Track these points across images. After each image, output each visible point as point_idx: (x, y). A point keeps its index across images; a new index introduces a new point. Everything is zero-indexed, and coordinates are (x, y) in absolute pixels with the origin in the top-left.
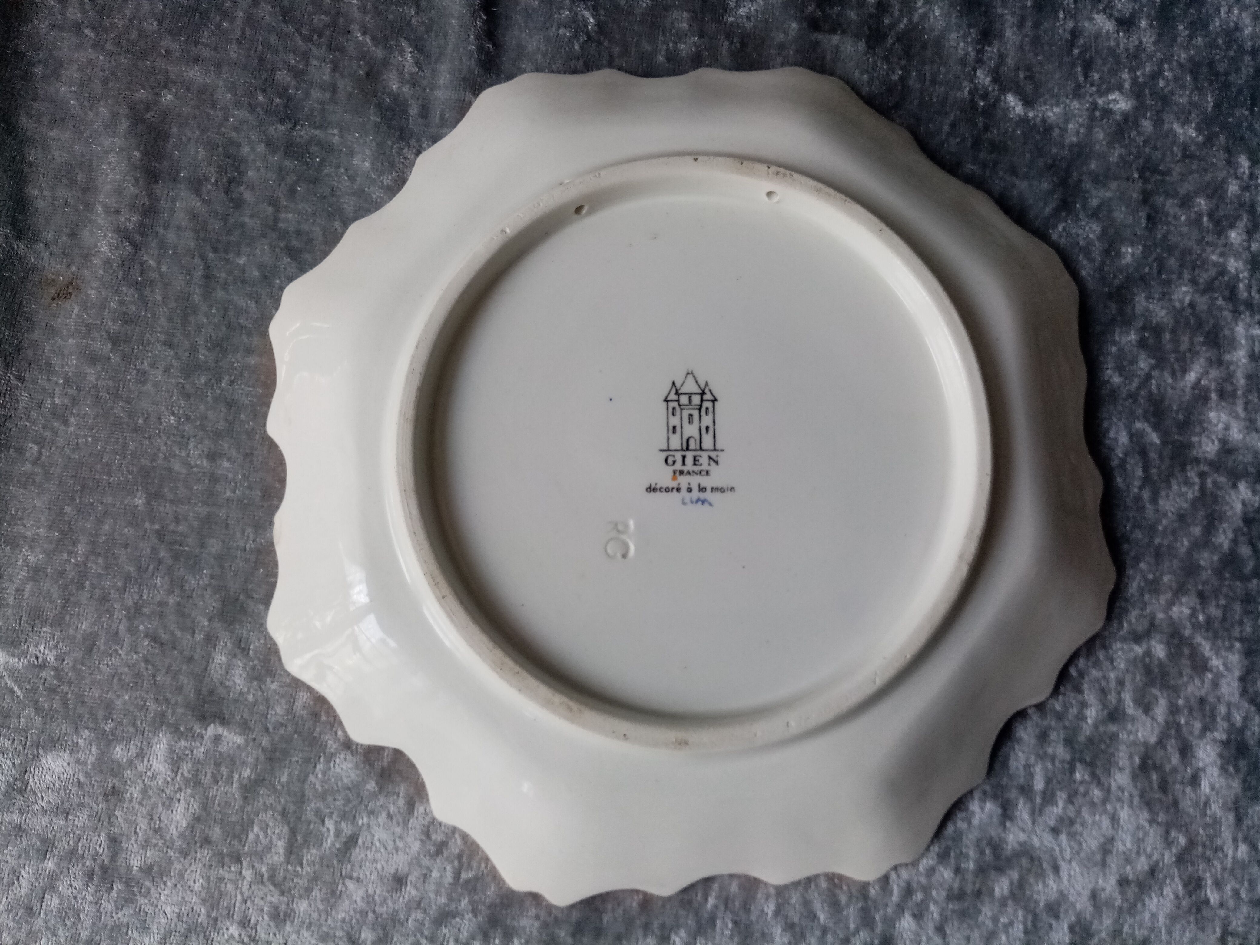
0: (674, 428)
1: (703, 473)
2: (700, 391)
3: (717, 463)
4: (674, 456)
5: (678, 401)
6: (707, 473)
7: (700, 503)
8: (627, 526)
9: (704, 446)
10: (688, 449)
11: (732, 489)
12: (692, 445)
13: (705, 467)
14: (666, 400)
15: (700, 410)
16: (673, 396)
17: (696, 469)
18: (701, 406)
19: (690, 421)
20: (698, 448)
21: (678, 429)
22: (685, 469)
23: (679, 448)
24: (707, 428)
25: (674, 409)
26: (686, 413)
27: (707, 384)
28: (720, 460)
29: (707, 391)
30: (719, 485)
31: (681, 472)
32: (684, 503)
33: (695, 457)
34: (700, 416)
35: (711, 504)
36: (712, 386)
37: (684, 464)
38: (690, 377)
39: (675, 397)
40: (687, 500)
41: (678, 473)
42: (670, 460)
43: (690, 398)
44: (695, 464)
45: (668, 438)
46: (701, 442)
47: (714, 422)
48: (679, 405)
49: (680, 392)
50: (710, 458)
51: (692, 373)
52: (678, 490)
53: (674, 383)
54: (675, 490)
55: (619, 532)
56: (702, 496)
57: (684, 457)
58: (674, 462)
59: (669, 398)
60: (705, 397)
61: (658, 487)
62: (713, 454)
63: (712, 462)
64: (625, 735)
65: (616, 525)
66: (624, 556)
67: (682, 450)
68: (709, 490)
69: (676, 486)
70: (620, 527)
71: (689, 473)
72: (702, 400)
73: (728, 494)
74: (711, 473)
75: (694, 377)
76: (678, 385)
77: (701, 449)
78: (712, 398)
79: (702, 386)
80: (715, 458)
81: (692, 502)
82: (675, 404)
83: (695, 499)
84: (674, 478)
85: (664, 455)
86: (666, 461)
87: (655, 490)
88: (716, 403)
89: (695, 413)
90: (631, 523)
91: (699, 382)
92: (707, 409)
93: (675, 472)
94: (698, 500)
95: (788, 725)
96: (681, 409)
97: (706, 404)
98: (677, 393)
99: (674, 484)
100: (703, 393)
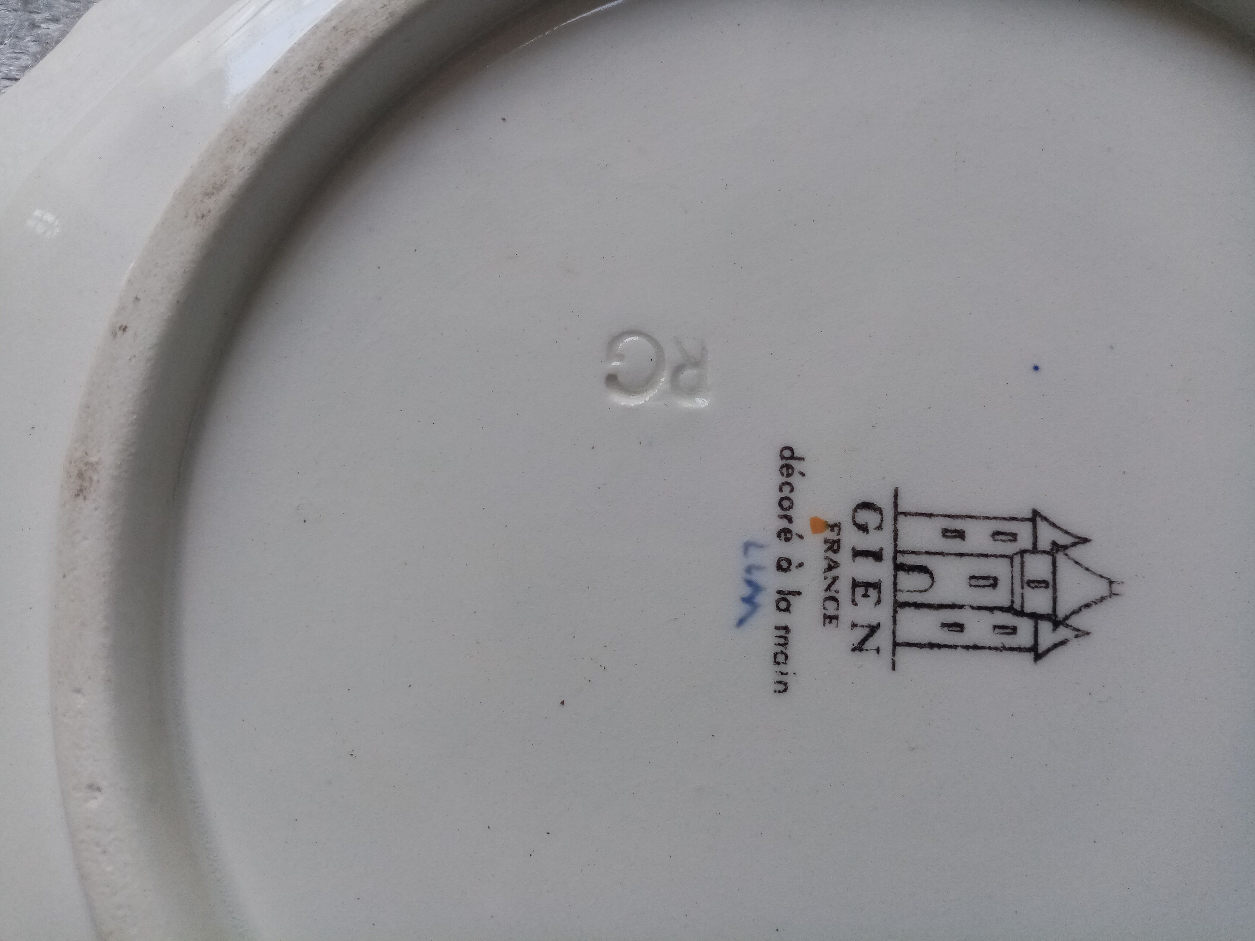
0: (960, 535)
1: (831, 605)
2: (1061, 613)
3: (859, 648)
4: (879, 527)
5: (1035, 550)
6: (830, 619)
7: (746, 591)
8: (693, 391)
9: (905, 615)
10: (899, 567)
11: (783, 687)
12: (908, 581)
13: (847, 613)
14: (1035, 517)
15: (1009, 610)
16: (1047, 536)
17: (843, 588)
18: (1021, 613)
19: (976, 581)
20: (902, 597)
21: (955, 545)
22: (844, 556)
23: (902, 546)
24: (959, 627)
25: (1014, 537)
26: (1000, 569)
27: (1080, 633)
28: (867, 658)
29: (1063, 633)
30: (794, 649)
31: (834, 546)
32: (748, 546)
33: (876, 586)
34: (991, 609)
35: (741, 622)
36: (1075, 647)
37: (857, 554)
38: (1101, 588)
39: (1044, 543)
40: (756, 557)
41: (831, 535)
42: (864, 516)
43: (1041, 584)
44: (855, 584)
45: (930, 515)
46: (917, 606)
47: (976, 647)
48: (1023, 552)
49: (1060, 557)
50: (873, 629)
51: (1112, 594)
52: (785, 534)
53: (1085, 540)
54: (784, 524)
55: (678, 369)
56: (767, 599)
57: (877, 556)
58: (863, 528)
59: (1042, 526)
60: (1045, 627)
61: (795, 479)
62: (883, 639)
63: (861, 633)
64: (124, 329)
65: (697, 364)
66: (612, 379)
67: (896, 552)
68: (783, 619)
69: (795, 528)
70: (689, 374)
71: (832, 566)
72: (1036, 617)
73: (769, 674)
74: (830, 628)
75: (1102, 599)
76: (1074, 552)
77: (898, 605)
78: (1042, 649)
79: (1074, 621)
80: (871, 644)
81: (749, 570)
82: (1025, 541)
83: (758, 577)
84: (818, 525)
85: (886, 504)
86: (866, 506)
87: (787, 469)
88: (1030, 656)
89: (1000, 597)
90: (701, 402)
91: (1086, 613)
92: (1014, 630)
93: (835, 527)
94: (755, 588)
95: (94, 788)
96: (1011, 558)
97: (1025, 626)
98: (1056, 548)
99: (800, 525)
100: (1057, 622)
